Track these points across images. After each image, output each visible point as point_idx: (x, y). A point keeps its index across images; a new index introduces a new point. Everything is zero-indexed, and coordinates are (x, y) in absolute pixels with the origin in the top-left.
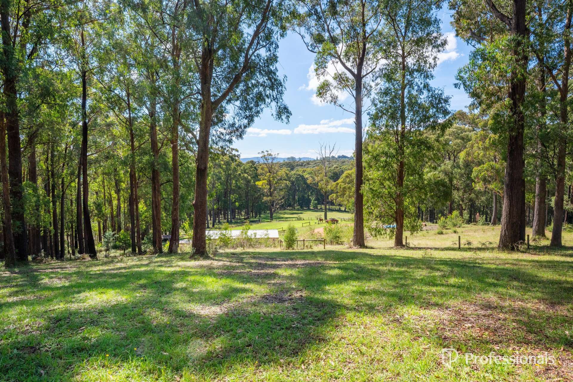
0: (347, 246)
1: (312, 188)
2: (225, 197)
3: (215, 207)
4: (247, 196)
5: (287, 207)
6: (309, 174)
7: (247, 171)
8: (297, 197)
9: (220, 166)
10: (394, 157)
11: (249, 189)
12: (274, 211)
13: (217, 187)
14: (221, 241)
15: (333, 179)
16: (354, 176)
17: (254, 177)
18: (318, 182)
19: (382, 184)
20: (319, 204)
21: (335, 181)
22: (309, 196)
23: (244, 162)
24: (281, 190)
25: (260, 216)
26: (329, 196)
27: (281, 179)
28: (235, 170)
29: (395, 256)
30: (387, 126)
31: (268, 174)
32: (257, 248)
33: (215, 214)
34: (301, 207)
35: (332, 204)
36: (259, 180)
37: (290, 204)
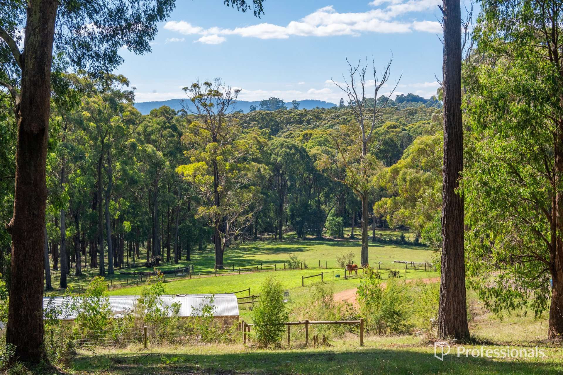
0: (423, 337)
1: (327, 182)
2: (94, 208)
3: (68, 233)
4: (153, 204)
5: (262, 233)
6: (320, 144)
7: (153, 137)
8: (287, 208)
9: (80, 123)
10: (548, 100)
11: (160, 184)
12: (227, 245)
13: (73, 179)
14: (84, 325)
15: (384, 157)
16: (440, 150)
17: (171, 153)
18: (345, 166)
19: (514, 172)
20: (346, 225)
21: (389, 165)
22: (319, 202)
23: (145, 113)
24: (245, 187)
25: (188, 259)
26: (372, 203)
27: (245, 159)
28: (120, 134)
29: (548, 364)
30: (526, 18)
31: (210, 145)
32: (181, 343)
33: (68, 253)
34: (300, 233)
35: (383, 225)
36: (186, 161)
37: (270, 224)
